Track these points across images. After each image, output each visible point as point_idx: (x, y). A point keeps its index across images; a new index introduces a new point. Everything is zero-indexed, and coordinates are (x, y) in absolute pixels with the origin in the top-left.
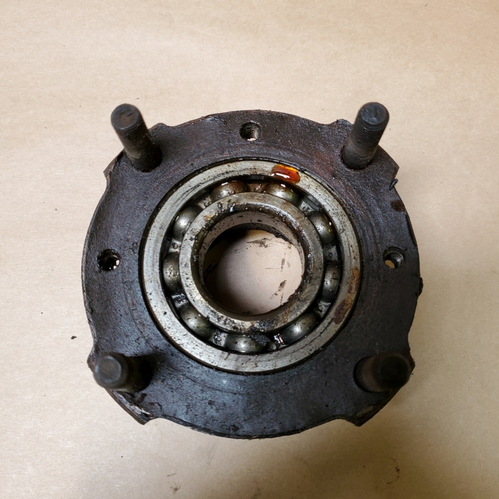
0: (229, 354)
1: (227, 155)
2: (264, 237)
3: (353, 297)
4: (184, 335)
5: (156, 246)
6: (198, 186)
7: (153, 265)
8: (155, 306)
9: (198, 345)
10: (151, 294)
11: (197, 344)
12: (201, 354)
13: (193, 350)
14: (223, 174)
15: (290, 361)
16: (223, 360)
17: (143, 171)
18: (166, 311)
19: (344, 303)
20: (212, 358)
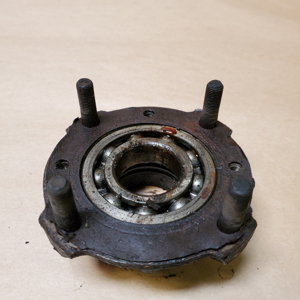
0: (133, 214)
1: (136, 122)
2: (156, 190)
3: (212, 185)
4: (105, 203)
5: (92, 160)
6: (119, 134)
7: (89, 169)
8: (88, 188)
9: (114, 209)
10: (86, 182)
11: (112, 208)
12: (115, 214)
13: (110, 211)
14: (133, 130)
15: (174, 219)
16: (130, 217)
17: (89, 127)
18: (95, 191)
19: (207, 189)
20: (123, 216)
